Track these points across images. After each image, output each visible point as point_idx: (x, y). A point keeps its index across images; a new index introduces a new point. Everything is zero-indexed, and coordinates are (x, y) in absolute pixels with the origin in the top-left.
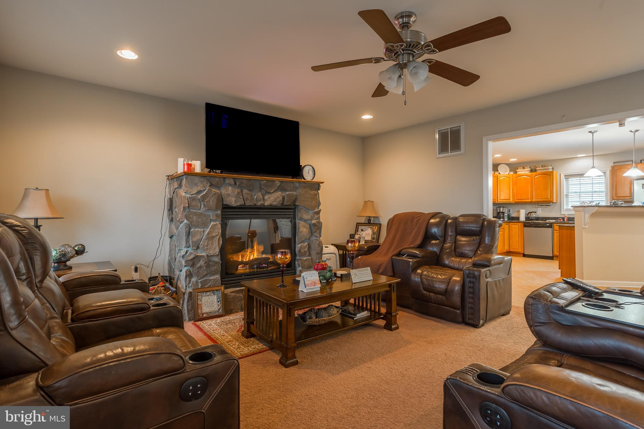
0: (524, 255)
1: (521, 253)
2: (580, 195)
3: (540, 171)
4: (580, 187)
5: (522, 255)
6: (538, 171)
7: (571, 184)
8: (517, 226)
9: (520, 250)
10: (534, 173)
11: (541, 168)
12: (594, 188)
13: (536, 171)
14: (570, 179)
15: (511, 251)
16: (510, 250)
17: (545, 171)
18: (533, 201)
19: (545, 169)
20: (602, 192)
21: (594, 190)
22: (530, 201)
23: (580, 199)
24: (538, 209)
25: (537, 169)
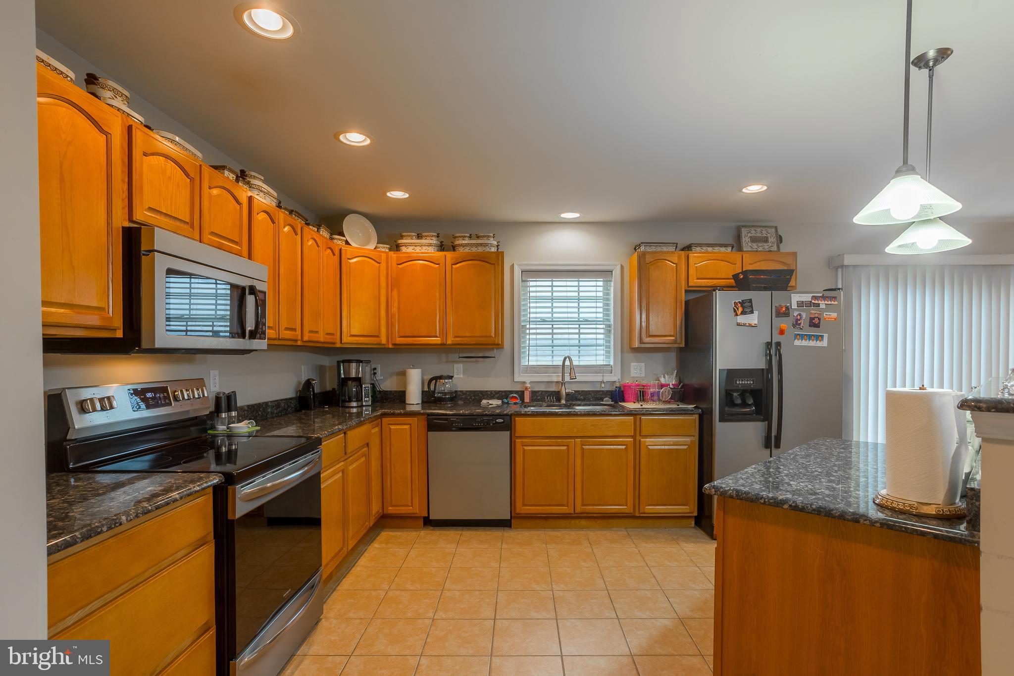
0: (429, 522)
1: (420, 517)
2: (553, 328)
3: (467, 250)
4: (552, 308)
5: (421, 522)
6: (461, 250)
7: (536, 298)
8: (407, 427)
9: (417, 509)
10: (449, 255)
11: (467, 241)
12: (581, 310)
13: (454, 248)
14: (532, 284)
15: (389, 512)
16: (385, 512)
17: (480, 249)
18: (449, 342)
19: (481, 245)
20: (595, 322)
21: (581, 315)
22: (439, 342)
23: (553, 340)
24: (456, 366)
25: (457, 242)
